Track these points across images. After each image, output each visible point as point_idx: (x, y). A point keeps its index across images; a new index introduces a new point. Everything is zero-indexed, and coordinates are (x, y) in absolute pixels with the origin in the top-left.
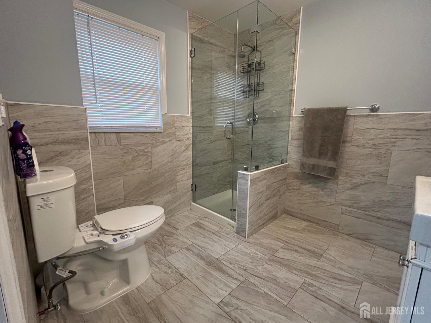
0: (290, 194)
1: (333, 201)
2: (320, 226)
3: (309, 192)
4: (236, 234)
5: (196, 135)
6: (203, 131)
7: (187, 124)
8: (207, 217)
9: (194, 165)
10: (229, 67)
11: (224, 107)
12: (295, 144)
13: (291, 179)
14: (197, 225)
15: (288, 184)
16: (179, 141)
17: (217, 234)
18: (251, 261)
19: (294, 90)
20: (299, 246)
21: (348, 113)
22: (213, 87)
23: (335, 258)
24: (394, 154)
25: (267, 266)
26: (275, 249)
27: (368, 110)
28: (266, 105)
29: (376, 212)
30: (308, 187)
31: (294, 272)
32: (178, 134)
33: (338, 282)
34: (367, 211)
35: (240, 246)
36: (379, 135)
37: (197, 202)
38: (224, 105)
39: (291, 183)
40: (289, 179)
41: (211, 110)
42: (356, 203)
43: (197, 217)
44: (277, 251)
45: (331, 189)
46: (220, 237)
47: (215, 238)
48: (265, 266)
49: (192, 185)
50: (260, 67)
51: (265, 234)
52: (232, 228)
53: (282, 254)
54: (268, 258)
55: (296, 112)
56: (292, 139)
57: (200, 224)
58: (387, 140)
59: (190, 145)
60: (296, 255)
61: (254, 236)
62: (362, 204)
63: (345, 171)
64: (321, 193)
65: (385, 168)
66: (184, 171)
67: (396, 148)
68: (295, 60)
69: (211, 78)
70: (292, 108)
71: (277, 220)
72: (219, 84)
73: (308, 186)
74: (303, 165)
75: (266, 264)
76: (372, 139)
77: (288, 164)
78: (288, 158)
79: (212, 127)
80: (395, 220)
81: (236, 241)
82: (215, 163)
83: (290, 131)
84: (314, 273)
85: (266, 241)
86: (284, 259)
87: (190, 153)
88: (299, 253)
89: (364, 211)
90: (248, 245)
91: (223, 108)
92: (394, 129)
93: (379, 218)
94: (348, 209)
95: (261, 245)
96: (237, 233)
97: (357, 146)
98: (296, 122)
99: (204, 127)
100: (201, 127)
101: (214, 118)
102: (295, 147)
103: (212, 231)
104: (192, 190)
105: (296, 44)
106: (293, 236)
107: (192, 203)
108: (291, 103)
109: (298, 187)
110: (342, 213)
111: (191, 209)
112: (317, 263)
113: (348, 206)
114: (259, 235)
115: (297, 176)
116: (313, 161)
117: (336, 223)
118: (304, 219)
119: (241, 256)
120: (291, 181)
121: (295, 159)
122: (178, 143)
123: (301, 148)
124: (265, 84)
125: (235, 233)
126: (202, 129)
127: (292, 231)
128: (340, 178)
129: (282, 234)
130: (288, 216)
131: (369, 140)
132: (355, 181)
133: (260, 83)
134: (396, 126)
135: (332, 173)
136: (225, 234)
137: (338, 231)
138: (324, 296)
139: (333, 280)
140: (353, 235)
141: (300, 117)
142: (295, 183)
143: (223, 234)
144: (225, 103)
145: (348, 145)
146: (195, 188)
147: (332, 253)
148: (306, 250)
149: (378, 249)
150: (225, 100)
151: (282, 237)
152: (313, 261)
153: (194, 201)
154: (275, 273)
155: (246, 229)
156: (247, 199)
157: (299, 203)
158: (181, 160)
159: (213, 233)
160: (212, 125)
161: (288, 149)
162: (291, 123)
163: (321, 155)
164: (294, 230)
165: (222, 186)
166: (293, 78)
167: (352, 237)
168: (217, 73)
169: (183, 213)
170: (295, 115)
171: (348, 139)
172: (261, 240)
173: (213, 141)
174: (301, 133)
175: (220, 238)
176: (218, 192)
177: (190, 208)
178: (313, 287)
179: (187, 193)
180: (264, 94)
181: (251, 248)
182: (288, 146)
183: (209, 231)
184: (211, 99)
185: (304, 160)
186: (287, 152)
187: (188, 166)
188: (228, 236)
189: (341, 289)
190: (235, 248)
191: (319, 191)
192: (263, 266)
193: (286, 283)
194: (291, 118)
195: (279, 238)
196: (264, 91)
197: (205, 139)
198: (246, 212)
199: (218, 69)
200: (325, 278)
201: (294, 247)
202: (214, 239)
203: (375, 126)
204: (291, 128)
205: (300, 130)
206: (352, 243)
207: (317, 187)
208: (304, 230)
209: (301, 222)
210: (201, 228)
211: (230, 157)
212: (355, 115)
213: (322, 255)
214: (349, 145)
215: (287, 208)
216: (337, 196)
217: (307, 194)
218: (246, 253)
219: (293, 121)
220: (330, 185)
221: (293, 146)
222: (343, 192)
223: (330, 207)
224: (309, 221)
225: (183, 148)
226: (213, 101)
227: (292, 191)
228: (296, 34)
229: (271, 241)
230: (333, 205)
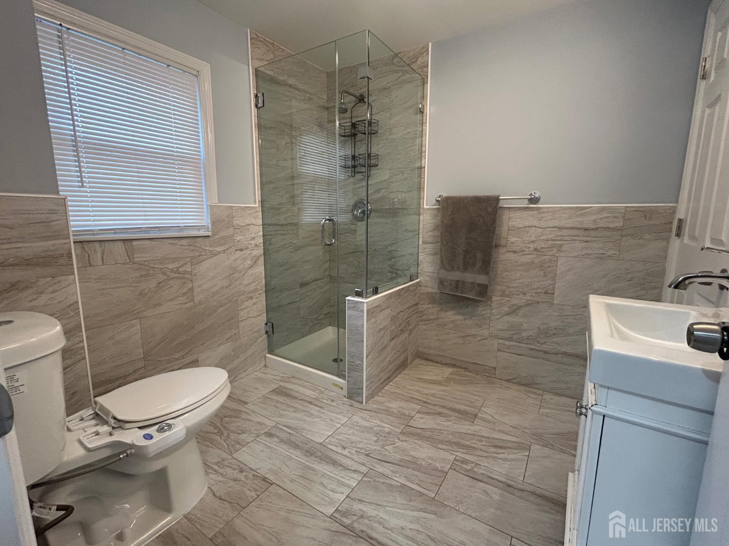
0: (425, 327)
1: (486, 333)
2: (470, 372)
3: (452, 322)
4: (346, 400)
5: (270, 239)
6: (283, 232)
7: (253, 221)
8: (293, 377)
9: (269, 290)
10: (320, 125)
11: (315, 190)
12: (429, 250)
13: (425, 304)
14: (281, 392)
15: (421, 311)
16: (241, 250)
17: (316, 403)
18: (375, 439)
19: (424, 168)
20: (443, 407)
21: (501, 204)
22: (296, 158)
23: (493, 417)
24: (561, 261)
25: (401, 443)
26: (409, 416)
27: (526, 201)
28: (382, 189)
29: (543, 344)
30: (450, 316)
31: (440, 446)
32: (239, 238)
33: (500, 451)
34: (530, 344)
35: (356, 418)
36: (541, 235)
37: (277, 351)
38: (314, 187)
39: (425, 310)
40: (422, 304)
41: (293, 197)
42: (516, 334)
43: (278, 378)
44: (412, 417)
45: (483, 315)
46: (321, 407)
47: (314, 410)
48: (397, 444)
49: (266, 324)
50: (371, 130)
51: (392, 393)
52: (341, 390)
53: (422, 422)
54: (400, 431)
55: (428, 202)
56: (424, 242)
57: (284, 390)
58: (550, 242)
59: (260, 256)
60: (440, 420)
61: (375, 398)
62: (524, 334)
63: (499, 288)
64: (468, 322)
65: (550, 282)
66: (251, 302)
67: (563, 254)
68: (424, 121)
69: (292, 143)
70: (422, 196)
71: (407, 369)
72: (305, 153)
73: (450, 313)
74: (441, 282)
75: (398, 441)
76: (533, 242)
77: (420, 281)
78: (419, 271)
79: (296, 224)
80: (565, 354)
81: (348, 411)
82: (303, 285)
83: (421, 231)
84: (467, 443)
85: (394, 405)
86: (424, 429)
87: (260, 269)
88: (444, 417)
89: (527, 344)
90: (368, 415)
91: (313, 192)
92: (560, 228)
93: (546, 352)
94: (507, 343)
95: (388, 412)
96: (348, 398)
97: (515, 252)
98: (430, 216)
99: (282, 225)
100: (279, 225)
101: (299, 209)
102: (430, 254)
103: (308, 399)
104: (267, 332)
105: (423, 97)
106: (433, 392)
107: (267, 355)
108: (420, 188)
109: (436, 316)
110: (499, 350)
111: (265, 366)
112: (472, 428)
113: (506, 339)
114: (383, 396)
115: (432, 299)
116: (456, 275)
117: (492, 365)
118: (445, 364)
119: (359, 433)
120: (426, 306)
121: (429, 272)
122: (239, 253)
123: (439, 256)
124: (381, 156)
125: (344, 397)
126: (279, 228)
127: (432, 384)
128: (494, 299)
129: (417, 391)
130: (423, 362)
131: (529, 243)
132: (515, 301)
133: (372, 155)
134: (562, 223)
135: (484, 291)
136: (329, 401)
137: (494, 376)
138: (483, 474)
139: (493, 450)
140: (515, 381)
141: (434, 209)
142: (431, 310)
143: (325, 401)
144: (317, 185)
145: (502, 250)
146: (271, 329)
147: (489, 411)
148: (454, 410)
149: (547, 396)
150: (316, 180)
151: (416, 395)
152: (465, 427)
153: (271, 352)
154: (412, 453)
155: (362, 389)
156: (363, 342)
157: (438, 340)
158: (246, 282)
159: (310, 403)
160: (296, 221)
161: (418, 257)
162: (421, 218)
163: (466, 266)
164: (434, 382)
165: (317, 322)
166: (422, 150)
167: (512, 382)
168: (301, 135)
169: (251, 374)
170: (427, 205)
171: (503, 242)
172: (386, 404)
173: (297, 249)
174: (437, 233)
175: (321, 410)
176: (310, 332)
177: (264, 364)
178: (468, 464)
179: (258, 339)
180: (377, 171)
181: (372, 419)
182: (418, 253)
183: (301, 400)
184: (293, 178)
185: (444, 274)
186: (418, 263)
187: (259, 293)
188: (334, 404)
189: (505, 460)
190: (348, 422)
191: (465, 319)
192: (395, 444)
193: (430, 464)
194: (422, 211)
195: (414, 397)
196: (378, 167)
197: (285, 244)
198: (363, 362)
199: (303, 128)
200: (483, 448)
201: (437, 408)
202: (313, 412)
203: (536, 223)
204: (421, 226)
205: (435, 229)
206: (513, 392)
207: (464, 314)
208: (448, 380)
209: (442, 369)
210: (288, 395)
211: (327, 273)
212: (510, 208)
213: (476, 416)
214: (505, 249)
215: (420, 349)
216: (491, 325)
217: (451, 325)
218: (366, 427)
219: (425, 215)
220: (480, 310)
221: (426, 253)
222: (498, 319)
223: (482, 342)
224: (454, 366)
225: (249, 262)
226: (296, 181)
227: (427, 322)
228: (424, 82)
229: (403, 404)
230: (486, 339)
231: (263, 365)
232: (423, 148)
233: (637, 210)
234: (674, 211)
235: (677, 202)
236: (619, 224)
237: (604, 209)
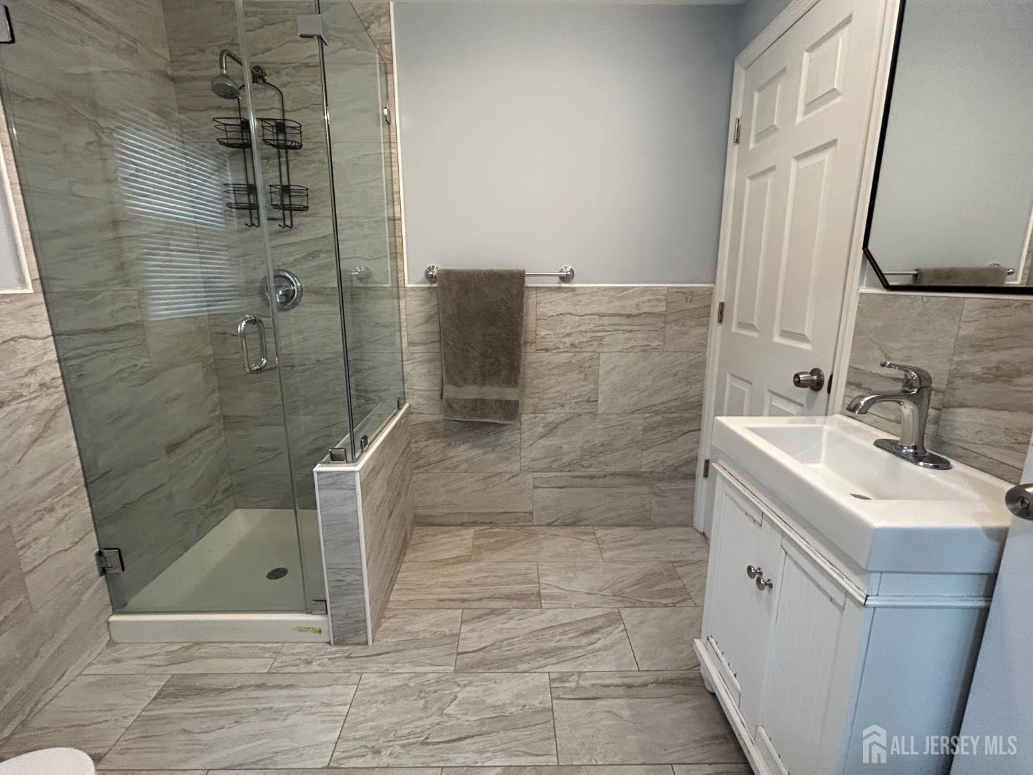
0: (424, 476)
1: (516, 467)
2: (498, 527)
3: (466, 461)
4: (334, 649)
5: (81, 366)
6: (110, 347)
7: (24, 329)
8: (196, 643)
9: (92, 479)
10: (162, 114)
11: (171, 250)
12: (420, 354)
13: (421, 441)
14: (177, 690)
15: (416, 453)
17: (277, 680)
18: (421, 703)
19: (400, 219)
20: (492, 598)
21: (529, 283)
22: (116, 180)
23: (559, 588)
24: (604, 357)
25: (465, 690)
26: (452, 635)
27: (557, 279)
28: (321, 251)
29: (588, 467)
30: (463, 452)
31: (522, 667)
33: (593, 637)
34: (574, 471)
35: (369, 679)
36: (579, 326)
37: (133, 602)
38: (168, 244)
39: (421, 450)
40: (416, 442)
41: (121, 266)
42: (554, 461)
43: (158, 660)
44: (458, 635)
45: (510, 444)
46: (291, 686)
47: (278, 698)
48: (460, 696)
49: (100, 554)
50: (285, 140)
51: (406, 603)
52: (318, 634)
53: (476, 637)
54: (453, 668)
55: (412, 278)
56: (411, 344)
57: (187, 682)
58: (589, 335)
59: (58, 408)
60: (498, 622)
61: (384, 625)
62: (566, 459)
63: (530, 401)
64: (492, 456)
65: (592, 386)
66: (51, 519)
67: (605, 349)
68: (392, 140)
69: (101, 144)
70: (400, 267)
71: (409, 551)
72: (137, 170)
73: (462, 447)
74: (449, 406)
75: (459, 689)
76: (569, 335)
77: (410, 406)
78: (406, 390)
79: (139, 326)
80: (613, 474)
81: (348, 671)
82: (172, 448)
83: (404, 325)
84: (552, 644)
85: (421, 625)
86: (484, 648)
87: (63, 439)
88: (501, 614)
89: (569, 471)
90: (388, 663)
91: (168, 255)
92: (601, 315)
93: (592, 477)
94: (544, 475)
95: (417, 642)
96: (339, 642)
97: (547, 350)
98: (416, 301)
99: (105, 331)
101: (141, 293)
102: (421, 361)
103: (253, 680)
104: (104, 571)
105: (388, 97)
106: (466, 578)
107: (114, 618)
108: (396, 254)
109: (441, 456)
110: (535, 487)
111: (111, 643)
112: (543, 617)
113: (543, 470)
114: (394, 616)
115: (433, 431)
116: (471, 392)
117: (527, 510)
118: (462, 524)
119: (388, 707)
120: (422, 444)
121: (424, 390)
123: (438, 363)
125: (328, 646)
126: (100, 337)
127: (456, 566)
128: (524, 417)
129: (444, 585)
130: (430, 530)
131: (565, 336)
132: (551, 418)
133: (291, 188)
134: (602, 309)
135: (511, 410)
136: (301, 666)
137: (531, 524)
138: (594, 685)
139: (585, 640)
140: (556, 523)
141: (423, 289)
142: (432, 448)
143: (294, 670)
144: (173, 240)
145: (530, 349)
146: (117, 560)
147: (552, 581)
148: (509, 598)
149: (600, 533)
150: (169, 230)
151: (447, 593)
152: (535, 620)
153: (119, 606)
154: (490, 701)
155: (365, 621)
156: (359, 540)
157: (448, 492)
159: (262, 686)
160: (139, 318)
161: (403, 369)
162: (402, 303)
163: (485, 377)
164: (459, 560)
166: (393, 188)
167: (556, 526)
168: (122, 129)
169: (79, 675)
170: (409, 283)
171: (530, 337)
172: (408, 628)
173: (150, 378)
174: (434, 328)
175: (293, 692)
177: (108, 638)
178: (570, 679)
179: (82, 594)
180: (307, 220)
181: (398, 668)
182: (402, 361)
183: (240, 688)
184: (116, 224)
185: (450, 391)
186: (403, 377)
187: (70, 491)
188: (314, 667)
189: (606, 648)
190: (358, 693)
191: (484, 454)
192: (456, 697)
193: (524, 706)
194: (402, 293)
195: (443, 597)
196: (309, 211)
197: (119, 371)
198: (361, 575)
199: (124, 114)
200: (573, 643)
201: (484, 604)
202: (277, 705)
203: (571, 309)
204: (403, 316)
205: (427, 321)
206: (562, 542)
207: (483, 446)
208: (477, 551)
209: (458, 533)
210: (201, 691)
211: (217, 413)
212: (536, 288)
213: (539, 594)
214: (533, 348)
215: (420, 511)
216: (522, 455)
217: (465, 466)
218: (396, 688)
219: (408, 298)
220: (508, 436)
221: (416, 360)
222: (531, 445)
223: (512, 480)
224: (474, 523)
225: (30, 429)
226: (124, 232)
227: (426, 468)
228: (387, 71)
229: (433, 617)
230: (517, 475)
231: (104, 644)
232: (395, 186)
233: (680, 291)
234: (711, 293)
235: (714, 281)
236: (662, 308)
237: (646, 290)
